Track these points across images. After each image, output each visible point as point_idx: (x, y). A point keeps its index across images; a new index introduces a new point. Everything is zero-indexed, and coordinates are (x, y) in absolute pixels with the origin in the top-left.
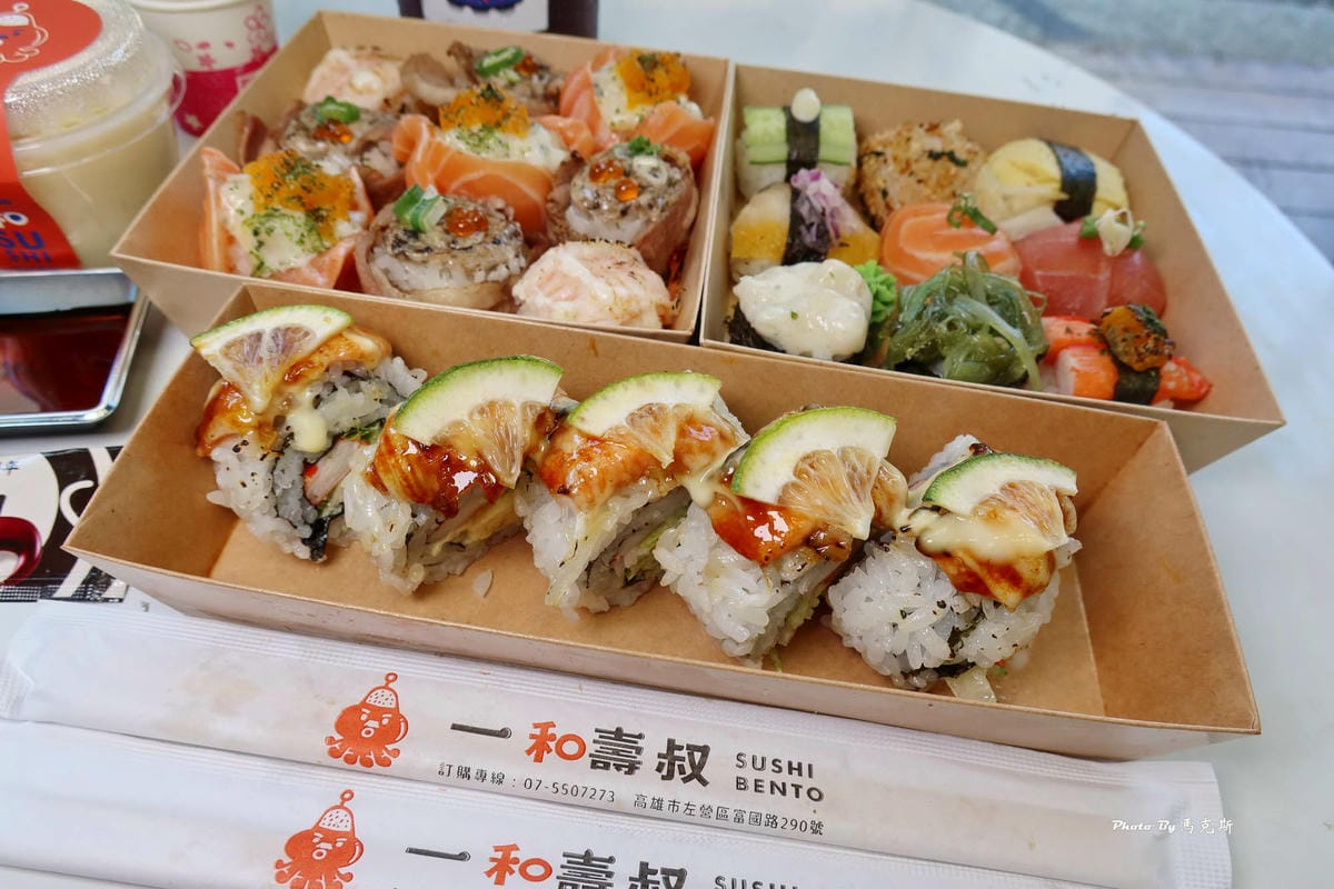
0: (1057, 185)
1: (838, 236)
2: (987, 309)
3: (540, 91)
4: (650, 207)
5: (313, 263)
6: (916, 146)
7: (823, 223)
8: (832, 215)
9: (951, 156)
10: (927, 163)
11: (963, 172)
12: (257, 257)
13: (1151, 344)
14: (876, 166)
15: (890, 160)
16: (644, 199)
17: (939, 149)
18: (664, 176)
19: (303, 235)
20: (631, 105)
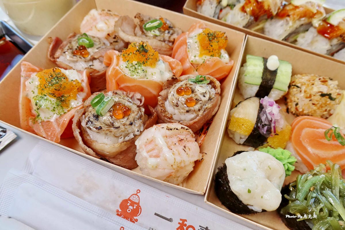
1: (275, 132)
2: (338, 202)
3: (167, 38)
4: (199, 110)
5: (57, 120)
7: (270, 125)
8: (275, 123)
9: (329, 96)
10: (318, 97)
11: (333, 102)
12: (38, 112)
14: (296, 92)
15: (303, 91)
16: (197, 107)
17: (325, 91)
18: (207, 96)
19: (54, 108)
20: (201, 55)
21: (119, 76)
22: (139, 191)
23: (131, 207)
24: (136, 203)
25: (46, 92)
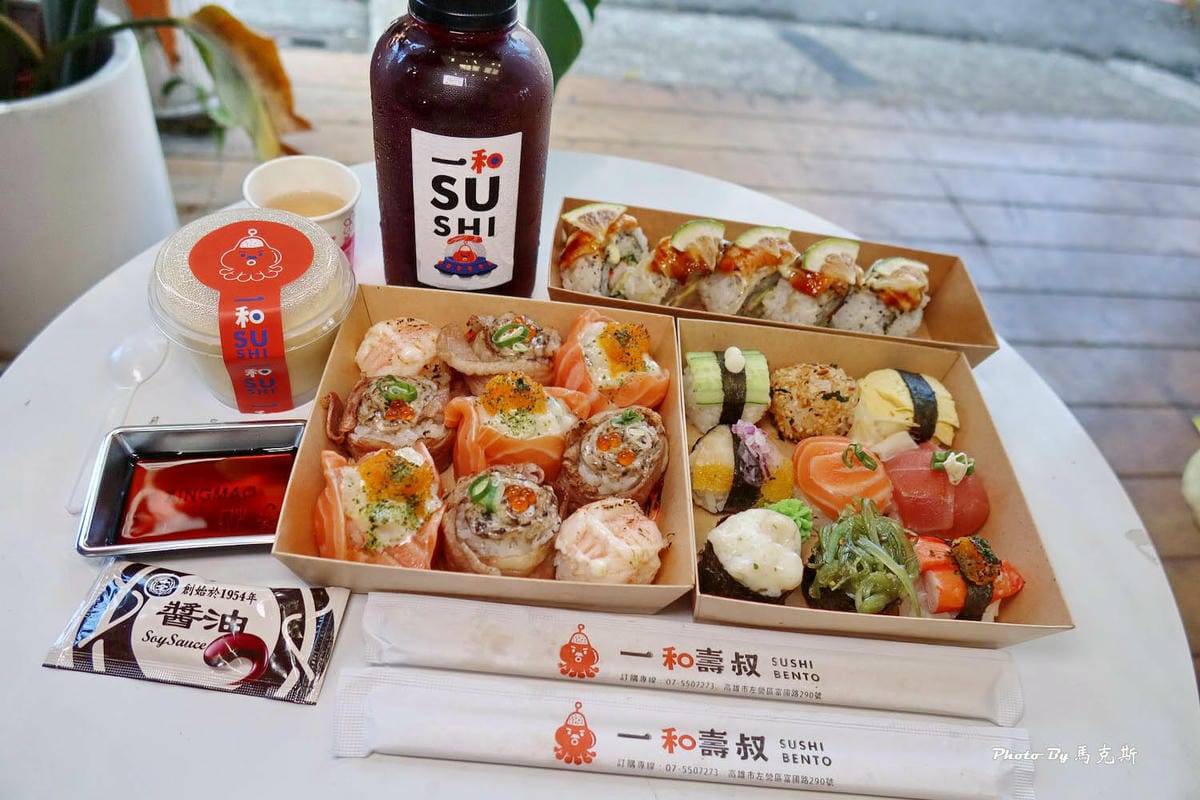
0: (911, 415)
1: (768, 475)
2: (881, 549)
3: (540, 353)
4: (643, 467)
5: (415, 539)
6: (813, 389)
7: (758, 465)
8: (764, 460)
9: (837, 395)
10: (820, 402)
11: (846, 405)
12: (372, 535)
13: (987, 569)
14: (784, 401)
15: (795, 397)
16: (637, 463)
17: (829, 390)
18: (649, 441)
19: (406, 519)
20: (614, 373)
21: (493, 441)
22: (581, 627)
23: (579, 654)
24: (584, 646)
25: (384, 495)
